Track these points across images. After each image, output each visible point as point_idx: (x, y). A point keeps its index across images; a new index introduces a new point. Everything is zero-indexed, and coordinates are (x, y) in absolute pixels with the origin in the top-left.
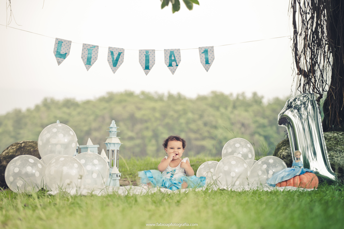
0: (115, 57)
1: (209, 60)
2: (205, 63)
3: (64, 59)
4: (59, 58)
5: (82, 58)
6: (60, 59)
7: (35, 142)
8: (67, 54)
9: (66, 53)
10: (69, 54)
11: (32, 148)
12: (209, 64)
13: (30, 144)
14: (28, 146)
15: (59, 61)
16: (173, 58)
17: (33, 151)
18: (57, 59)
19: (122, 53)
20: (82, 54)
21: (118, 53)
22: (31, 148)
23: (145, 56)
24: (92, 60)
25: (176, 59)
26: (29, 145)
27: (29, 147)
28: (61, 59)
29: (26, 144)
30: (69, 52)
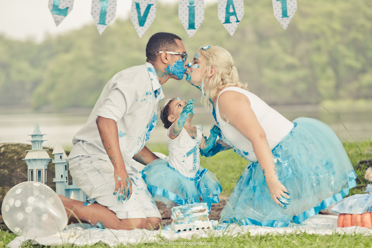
0: (143, 11)
1: (288, 11)
2: (281, 16)
3: (65, 15)
4: (57, 16)
5: (92, 14)
6: (59, 17)
7: (21, 145)
8: (69, 9)
9: (67, 8)
10: (72, 9)
11: (15, 155)
12: (288, 17)
13: (14, 148)
14: (10, 151)
15: (57, 19)
16: (231, 11)
17: (17, 159)
18: (53, 17)
19: (152, 5)
20: (93, 8)
21: (146, 5)
22: (13, 154)
23: (188, 8)
24: (107, 16)
25: (237, 12)
26: (12, 150)
27: (11, 153)
28: (61, 17)
29: (7, 148)
30: (72, 5)
